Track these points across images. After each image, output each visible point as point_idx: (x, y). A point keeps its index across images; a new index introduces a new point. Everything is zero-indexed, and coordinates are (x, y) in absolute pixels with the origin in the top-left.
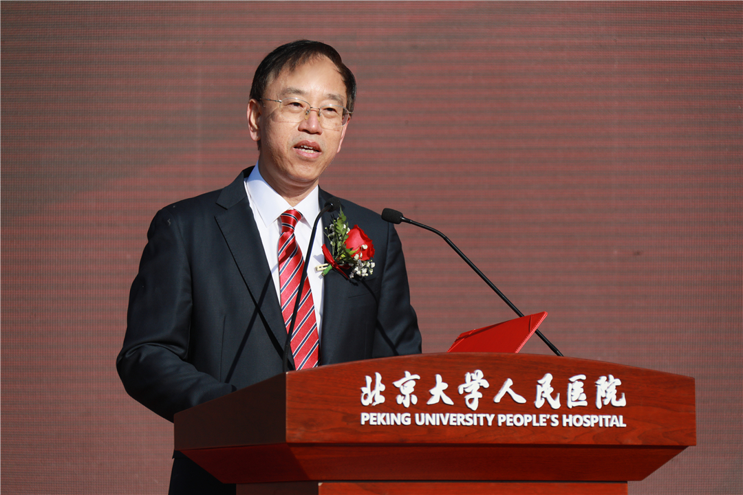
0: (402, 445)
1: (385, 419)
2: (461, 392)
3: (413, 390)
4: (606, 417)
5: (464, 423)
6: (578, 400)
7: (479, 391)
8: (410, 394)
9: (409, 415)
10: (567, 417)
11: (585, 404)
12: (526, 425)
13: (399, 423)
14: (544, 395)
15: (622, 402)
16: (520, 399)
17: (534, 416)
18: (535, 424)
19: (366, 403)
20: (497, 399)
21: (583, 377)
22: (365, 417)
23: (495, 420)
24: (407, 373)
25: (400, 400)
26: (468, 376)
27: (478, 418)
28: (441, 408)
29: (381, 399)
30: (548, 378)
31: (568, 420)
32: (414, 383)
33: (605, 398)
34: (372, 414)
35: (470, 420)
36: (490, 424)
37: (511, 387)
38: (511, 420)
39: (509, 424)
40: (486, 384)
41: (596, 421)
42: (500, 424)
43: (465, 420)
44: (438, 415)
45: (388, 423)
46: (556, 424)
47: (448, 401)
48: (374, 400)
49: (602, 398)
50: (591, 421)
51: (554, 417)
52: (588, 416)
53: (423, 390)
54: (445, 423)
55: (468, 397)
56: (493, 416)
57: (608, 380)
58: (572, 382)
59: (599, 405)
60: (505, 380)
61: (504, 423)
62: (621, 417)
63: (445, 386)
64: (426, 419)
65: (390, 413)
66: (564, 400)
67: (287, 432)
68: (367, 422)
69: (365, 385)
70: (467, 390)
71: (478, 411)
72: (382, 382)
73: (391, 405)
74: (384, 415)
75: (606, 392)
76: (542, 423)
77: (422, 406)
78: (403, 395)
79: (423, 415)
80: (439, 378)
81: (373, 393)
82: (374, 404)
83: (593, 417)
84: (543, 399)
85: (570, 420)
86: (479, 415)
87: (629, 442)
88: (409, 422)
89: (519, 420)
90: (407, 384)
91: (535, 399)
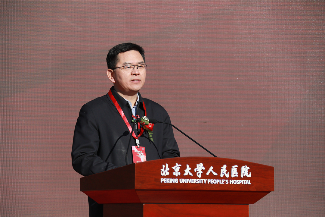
0: (175, 190)
1: (169, 181)
2: (195, 171)
3: (179, 170)
4: (245, 181)
5: (196, 183)
6: (235, 175)
7: (201, 171)
8: (178, 172)
9: (177, 179)
10: (231, 181)
11: (237, 176)
12: (217, 183)
13: (174, 182)
14: (224, 173)
15: (250, 175)
16: (215, 174)
17: (220, 180)
18: (220, 183)
19: (163, 175)
20: (208, 174)
21: (237, 166)
22: (162, 180)
23: (207, 182)
24: (177, 164)
25: (174, 174)
26: (198, 165)
27: (201, 181)
28: (188, 177)
29: (168, 173)
30: (225, 166)
31: (231, 182)
32: (179, 168)
33: (244, 174)
34: (165, 179)
35: (199, 181)
36: (205, 183)
37: (212, 170)
38: (212, 181)
39: (211, 183)
40: (204, 168)
41: (241, 182)
42: (208, 183)
43: (197, 181)
44: (187, 179)
45: (170, 182)
46: (227, 183)
47: (191, 174)
48: (165, 174)
49: (243, 174)
50: (239, 182)
51: (227, 181)
52: (238, 180)
53: (182, 170)
54: (190, 182)
55: (197, 173)
56: (206, 180)
57: (245, 167)
58: (233, 168)
59: (242, 177)
60: (210, 167)
61: (210, 183)
62: (249, 181)
63: (190, 169)
64: (183, 181)
65: (171, 178)
66: (230, 174)
67: (135, 185)
68: (163, 182)
69: (162, 168)
70: (197, 171)
71: (201, 178)
72: (168, 167)
73: (171, 176)
74: (169, 179)
75: (244, 172)
76: (223, 183)
77: (182, 176)
78: (175, 172)
79: (182, 179)
80: (188, 166)
81: (165, 171)
82: (166, 175)
83: (240, 181)
84: (223, 174)
85: (232, 182)
86: (201, 180)
87: (252, 190)
88: (177, 182)
89: (215, 181)
90: (177, 168)
91: (220, 174)
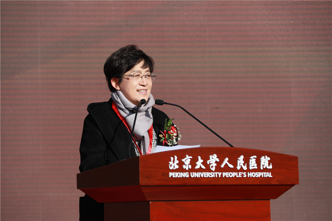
0: (185, 186)
1: (179, 175)
2: (208, 163)
3: (189, 163)
4: (265, 173)
5: (210, 176)
6: (253, 166)
7: (215, 163)
8: (188, 165)
9: (188, 173)
10: (250, 173)
11: (256, 168)
12: (234, 177)
13: (184, 177)
14: (241, 164)
15: (271, 167)
16: (231, 166)
17: (237, 173)
18: (237, 176)
19: (171, 168)
20: (222, 166)
21: (256, 157)
22: (171, 174)
23: (222, 175)
24: (187, 156)
25: (184, 167)
26: (211, 157)
27: (215, 174)
28: (200, 170)
29: (177, 167)
30: (242, 157)
31: (250, 175)
32: (190, 160)
33: (264, 165)
34: (174, 173)
35: (212, 175)
36: (220, 176)
37: (228, 161)
38: (228, 175)
40: (218, 160)
41: (261, 175)
42: (224, 177)
43: (210, 175)
44: (199, 173)
45: (180, 177)
46: (245, 176)
47: (203, 167)
48: (174, 167)
50: (258, 175)
51: (244, 173)
52: (258, 173)
53: (193, 162)
54: (202, 176)
55: (211, 166)
56: (221, 173)
57: (265, 158)
58: (251, 159)
59: (262, 168)
60: (225, 158)
61: (225, 176)
62: (270, 173)
63: (202, 161)
64: (195, 175)
65: (181, 172)
66: (248, 166)
67: (140, 181)
68: (172, 176)
69: (171, 161)
70: (211, 163)
71: (215, 171)
72: (178, 159)
73: (181, 169)
74: (178, 173)
75: (264, 163)
76: (240, 176)
77: (193, 170)
78: (185, 165)
79: (193, 173)
80: (199, 157)
81: (174, 164)
82: (174, 169)
84: (240, 166)
85: (251, 175)
87: (273, 183)
88: (188, 176)
89: (231, 175)
90: (187, 160)
91: (237, 166)
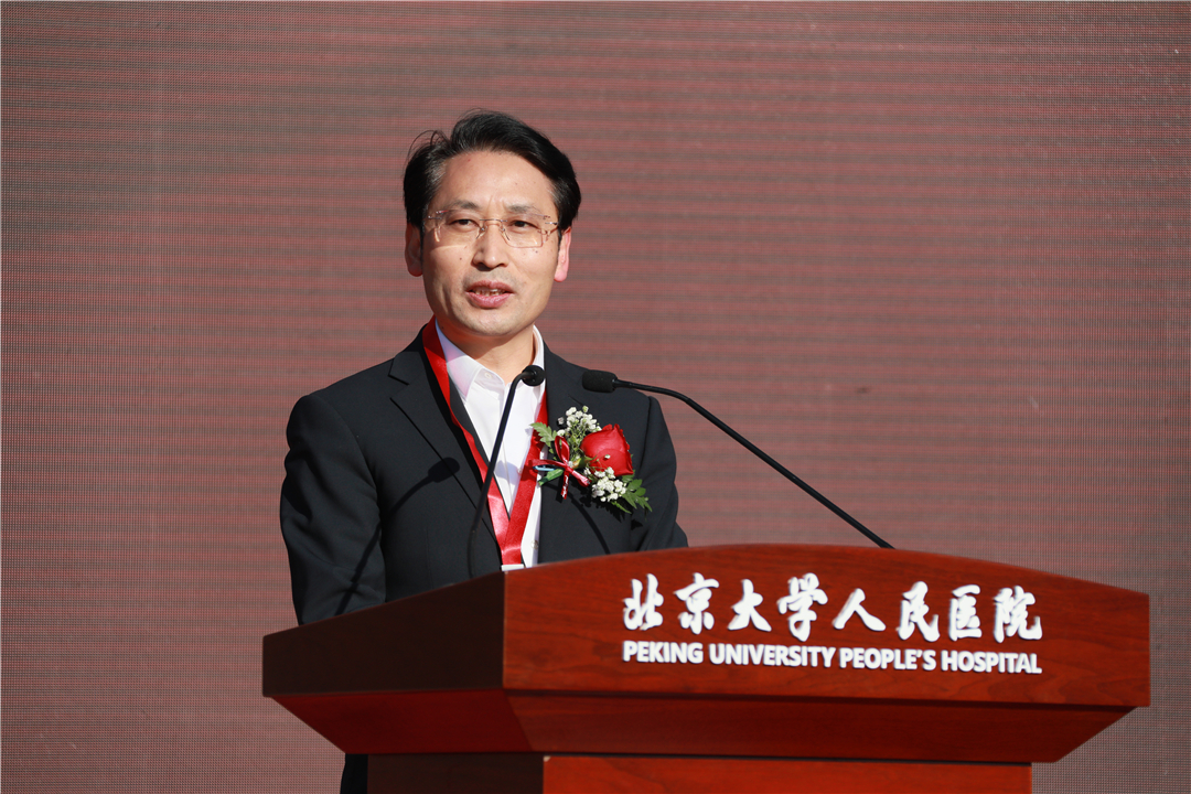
0: (687, 696)
1: (661, 652)
2: (783, 610)
3: (706, 605)
4: (1012, 656)
5: (787, 662)
6: (966, 628)
7: (811, 608)
8: (703, 612)
9: (700, 646)
10: (949, 656)
11: (978, 633)
12: (884, 666)
13: (684, 660)
14: (914, 619)
15: (1036, 633)
16: (875, 624)
17: (898, 652)
18: (898, 666)
19: (631, 624)
20: (840, 622)
21: (976, 589)
22: (630, 649)
23: (836, 658)
24: (698, 577)
25: (685, 620)
26: (794, 583)
27: (809, 654)
28: (750, 635)
29: (656, 620)
30: (921, 589)
31: (950, 661)
32: (708, 594)
33: (1009, 624)
34: (643, 644)
35: (795, 657)
36: (828, 664)
37: (862, 604)
38: (861, 658)
39: (857, 665)
40: (822, 598)
41: (995, 664)
42: (843, 665)
43: (789, 657)
44: (745, 647)
45: (667, 660)
46: (931, 665)
47: (763, 624)
48: (644, 621)
49: (1005, 625)
50: (984, 662)
51: (929, 654)
52: (982, 654)
53: (722, 605)
54: (757, 661)
55: (793, 620)
56: (833, 650)
57: (1014, 595)
58: (957, 598)
59: (1000, 637)
60: (852, 590)
61: (850, 664)
62: (1034, 657)
63: (758, 599)
64: (725, 654)
65: (670, 641)
66: (944, 626)
67: (506, 671)
68: (634, 657)
69: (630, 595)
70: (792, 608)
71: (809, 643)
72: (659, 590)
73: (671, 630)
74: (660, 645)
75: (1011, 614)
76: (910, 665)
77: (720, 634)
78: (690, 613)
79: (721, 646)
80: (748, 585)
81: (642, 608)
82: (645, 627)
83: (990, 655)
84: (913, 626)
85: (954, 661)
86: (811, 649)
87: (1045, 697)
88: (698, 659)
89: (873, 658)
90: (698, 594)
91: (898, 623)
